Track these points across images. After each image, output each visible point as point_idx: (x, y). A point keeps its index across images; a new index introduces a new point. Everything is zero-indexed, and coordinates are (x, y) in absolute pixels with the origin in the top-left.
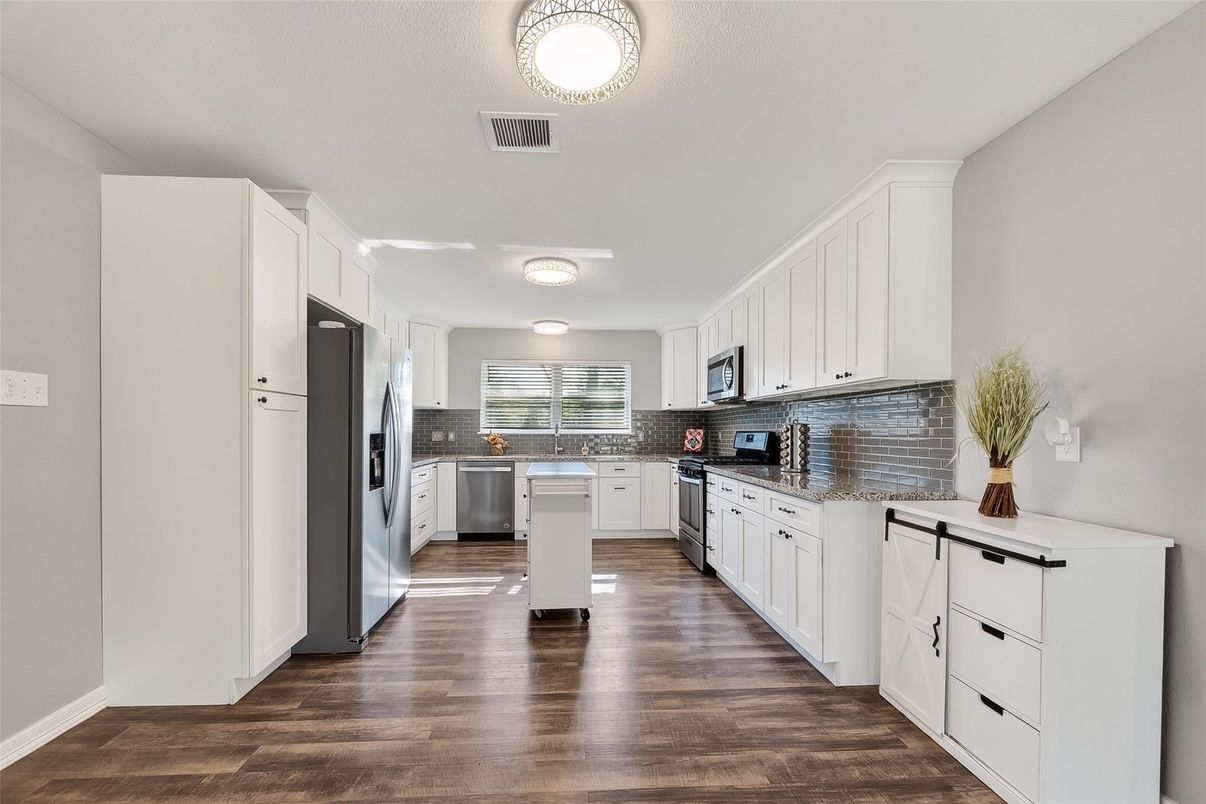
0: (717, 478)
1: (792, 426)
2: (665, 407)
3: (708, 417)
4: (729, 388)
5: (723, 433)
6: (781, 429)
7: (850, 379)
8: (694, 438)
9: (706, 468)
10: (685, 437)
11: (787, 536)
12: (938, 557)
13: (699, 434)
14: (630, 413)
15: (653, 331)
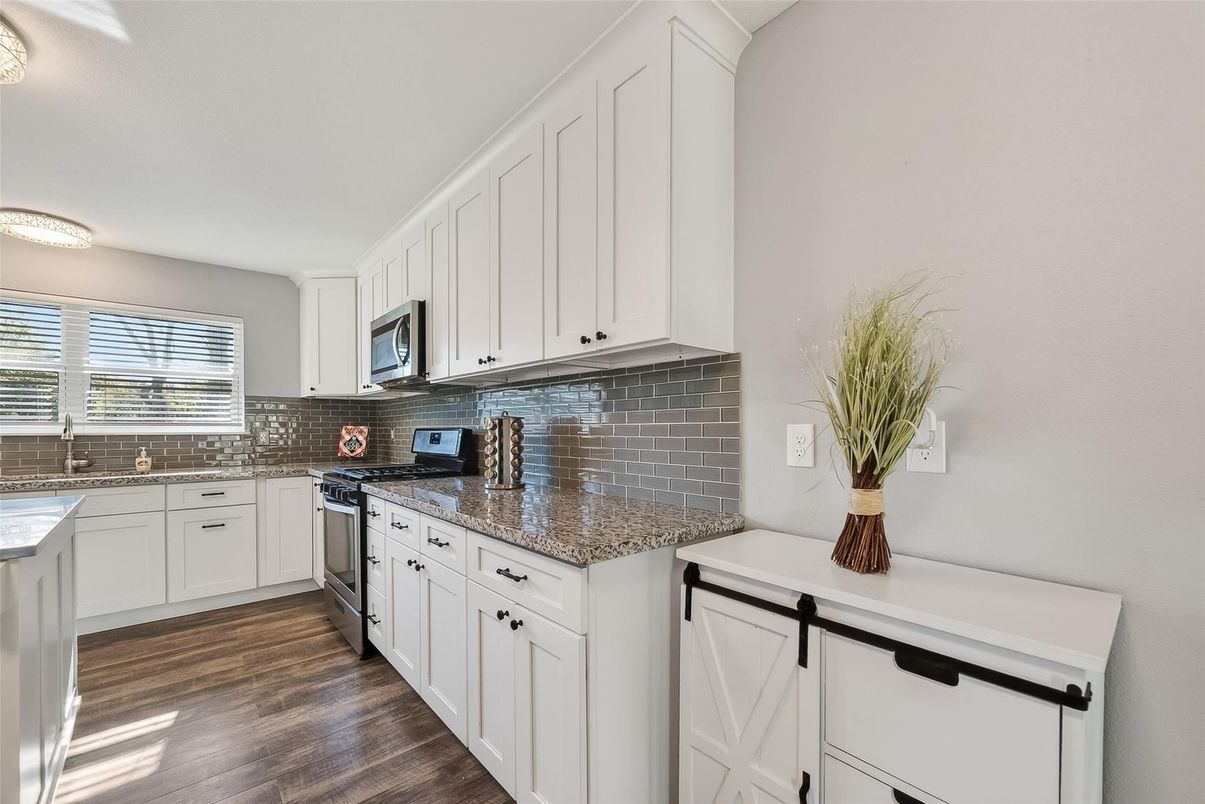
0: (383, 503)
1: (501, 421)
2: (306, 393)
3: (375, 408)
4: (404, 362)
5: (397, 431)
6: (484, 424)
7: (604, 344)
8: (354, 438)
9: (366, 487)
10: (340, 437)
11: (514, 625)
12: (803, 661)
13: (361, 432)
14: (243, 400)
15: (287, 277)
